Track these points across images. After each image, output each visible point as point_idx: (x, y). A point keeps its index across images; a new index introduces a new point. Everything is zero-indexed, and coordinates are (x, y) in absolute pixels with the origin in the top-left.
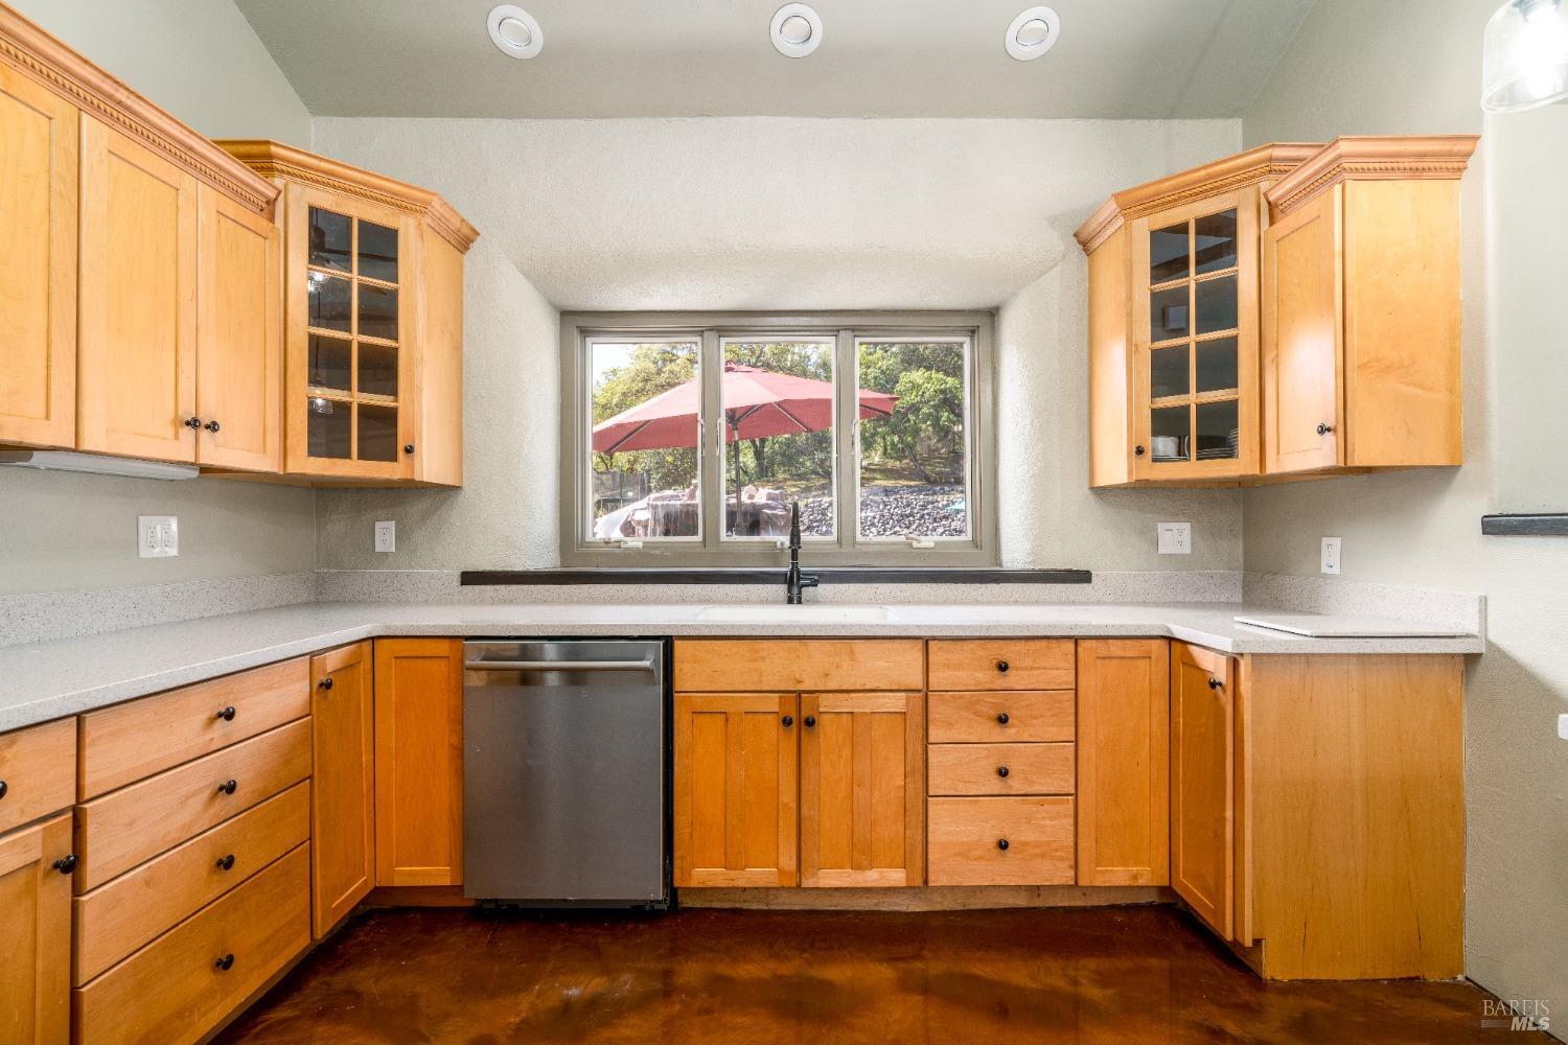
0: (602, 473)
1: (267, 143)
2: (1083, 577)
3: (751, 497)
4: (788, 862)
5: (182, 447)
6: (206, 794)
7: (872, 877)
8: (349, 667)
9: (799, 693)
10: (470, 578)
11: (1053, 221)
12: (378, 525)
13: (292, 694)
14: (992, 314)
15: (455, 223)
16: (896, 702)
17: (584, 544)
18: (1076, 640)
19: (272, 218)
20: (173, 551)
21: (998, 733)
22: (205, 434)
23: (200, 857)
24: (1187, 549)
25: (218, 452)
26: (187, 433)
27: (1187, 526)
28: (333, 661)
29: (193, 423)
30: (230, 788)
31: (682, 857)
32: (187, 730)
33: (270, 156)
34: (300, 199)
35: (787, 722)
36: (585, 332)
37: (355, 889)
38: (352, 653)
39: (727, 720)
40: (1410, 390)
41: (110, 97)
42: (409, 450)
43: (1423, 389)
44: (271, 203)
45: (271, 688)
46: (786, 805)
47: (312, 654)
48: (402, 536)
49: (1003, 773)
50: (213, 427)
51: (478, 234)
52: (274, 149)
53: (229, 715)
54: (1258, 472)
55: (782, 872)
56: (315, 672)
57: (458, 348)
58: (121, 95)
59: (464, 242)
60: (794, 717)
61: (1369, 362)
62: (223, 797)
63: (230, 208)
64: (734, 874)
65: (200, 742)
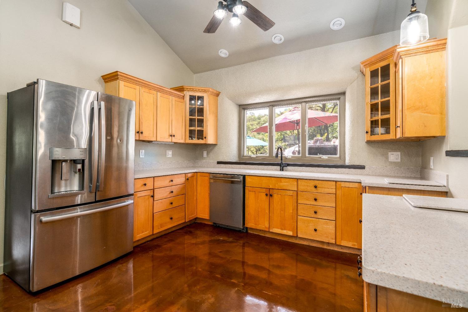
0: (290, 136)
1: (183, 86)
2: (362, 167)
3: (334, 143)
4: (267, 225)
5: (169, 140)
6: (169, 192)
7: (285, 232)
8: (192, 177)
9: (270, 189)
10: (219, 163)
11: (353, 68)
12: (204, 152)
13: (182, 180)
14: (344, 93)
15: (215, 92)
16: (291, 193)
17: (243, 156)
18: (336, 182)
19: (184, 99)
20: (171, 156)
21: (314, 203)
22: (173, 137)
23: (168, 201)
24: (399, 160)
25: (175, 140)
26: (170, 137)
27: (399, 153)
28: (189, 175)
29: (171, 136)
30: (172, 192)
31: (246, 220)
32: (166, 182)
33: (184, 88)
34: (187, 94)
35: (267, 195)
36: (244, 109)
37: (193, 216)
38: (193, 175)
39: (255, 193)
40: (426, 114)
41: (161, 89)
42: (205, 138)
43: (430, 114)
44: (184, 96)
45: (178, 178)
46: (267, 213)
47: (185, 174)
48: (207, 154)
49: (316, 212)
50: (174, 136)
51: (220, 93)
52: (184, 87)
53: (172, 181)
54: (395, 138)
55: (266, 227)
56: (186, 176)
57: (217, 116)
58: (162, 88)
59: (218, 95)
60: (268, 193)
61: (411, 107)
62: (171, 194)
63: (177, 99)
64: (257, 226)
65: (168, 185)
